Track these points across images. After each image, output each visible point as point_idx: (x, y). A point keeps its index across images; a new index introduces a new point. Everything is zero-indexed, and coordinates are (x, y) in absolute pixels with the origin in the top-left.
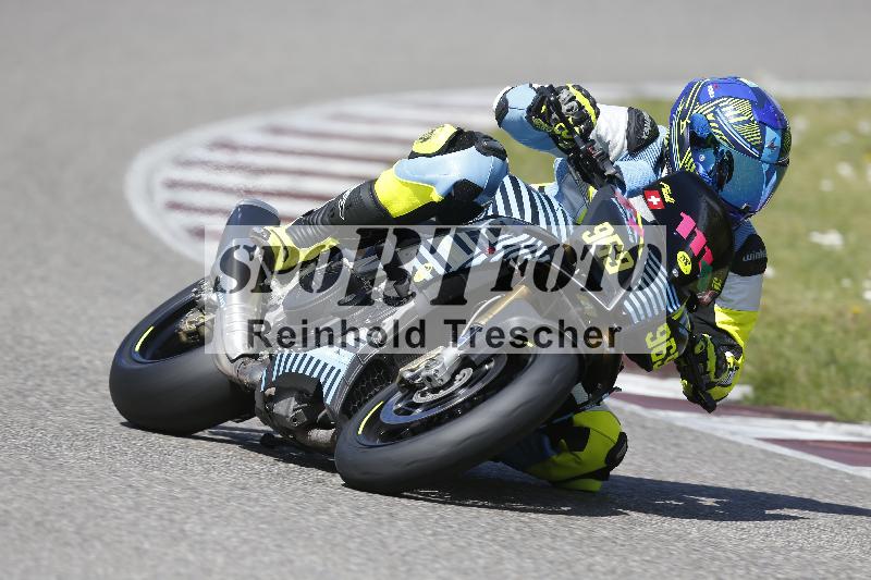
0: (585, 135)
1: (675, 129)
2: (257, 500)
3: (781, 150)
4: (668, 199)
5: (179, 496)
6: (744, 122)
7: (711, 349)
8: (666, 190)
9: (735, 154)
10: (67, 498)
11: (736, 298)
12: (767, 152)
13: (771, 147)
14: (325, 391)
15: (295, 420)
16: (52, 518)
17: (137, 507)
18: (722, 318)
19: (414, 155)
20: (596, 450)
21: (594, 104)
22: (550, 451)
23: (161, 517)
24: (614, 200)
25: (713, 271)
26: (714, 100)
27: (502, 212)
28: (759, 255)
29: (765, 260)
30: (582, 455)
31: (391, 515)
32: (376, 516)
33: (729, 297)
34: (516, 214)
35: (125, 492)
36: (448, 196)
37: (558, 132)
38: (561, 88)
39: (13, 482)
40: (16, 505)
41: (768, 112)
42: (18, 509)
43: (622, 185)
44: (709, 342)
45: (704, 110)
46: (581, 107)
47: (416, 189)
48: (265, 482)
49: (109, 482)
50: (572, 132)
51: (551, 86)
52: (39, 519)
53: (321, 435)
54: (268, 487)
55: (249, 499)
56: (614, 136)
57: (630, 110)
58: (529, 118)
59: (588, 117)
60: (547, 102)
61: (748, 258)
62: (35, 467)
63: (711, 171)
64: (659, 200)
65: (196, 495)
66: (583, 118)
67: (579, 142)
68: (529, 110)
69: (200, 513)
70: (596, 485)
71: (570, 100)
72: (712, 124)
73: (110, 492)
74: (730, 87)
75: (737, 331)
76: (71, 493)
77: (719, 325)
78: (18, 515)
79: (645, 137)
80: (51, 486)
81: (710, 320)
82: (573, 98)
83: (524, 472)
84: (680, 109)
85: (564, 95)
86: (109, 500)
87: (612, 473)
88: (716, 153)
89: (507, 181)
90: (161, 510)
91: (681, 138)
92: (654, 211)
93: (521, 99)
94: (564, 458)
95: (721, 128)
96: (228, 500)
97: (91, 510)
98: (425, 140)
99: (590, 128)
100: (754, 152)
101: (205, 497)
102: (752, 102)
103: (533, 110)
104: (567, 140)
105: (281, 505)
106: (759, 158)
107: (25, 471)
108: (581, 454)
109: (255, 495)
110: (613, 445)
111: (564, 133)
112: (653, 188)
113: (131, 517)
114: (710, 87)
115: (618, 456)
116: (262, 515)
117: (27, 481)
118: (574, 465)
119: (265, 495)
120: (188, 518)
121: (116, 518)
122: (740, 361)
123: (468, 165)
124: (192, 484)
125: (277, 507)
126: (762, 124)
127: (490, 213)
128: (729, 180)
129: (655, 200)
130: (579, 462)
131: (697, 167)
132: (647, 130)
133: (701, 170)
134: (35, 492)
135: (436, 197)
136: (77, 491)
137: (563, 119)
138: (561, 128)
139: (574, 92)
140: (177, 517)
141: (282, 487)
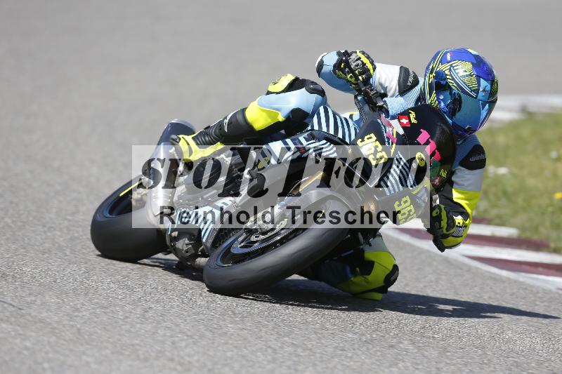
0: (367, 82)
1: (427, 79)
2: (351, 358)
3: (491, 93)
4: (414, 121)
5: (301, 354)
6: (467, 76)
7: (444, 214)
8: (413, 115)
9: (462, 95)
10: (229, 354)
11: (466, 183)
12: (481, 94)
13: (484, 91)
14: (203, 234)
15: (187, 252)
16: (219, 366)
17: (274, 361)
18: (457, 196)
19: (269, 93)
20: (378, 275)
21: (372, 63)
22: (350, 275)
23: (289, 368)
24: (379, 121)
25: (441, 165)
26: (450, 62)
27: (316, 127)
28: (481, 157)
29: (484, 161)
30: (370, 278)
31: (438, 369)
32: (429, 370)
33: (461, 182)
34: (325, 129)
35: (266, 351)
36: (288, 118)
37: (350, 80)
38: (352, 53)
39: (194, 343)
40: (196, 358)
41: (483, 69)
42: (198, 361)
43: (387, 112)
44: (443, 209)
45: (444, 68)
46: (364, 64)
47: (269, 113)
48: (356, 346)
49: (256, 344)
50: (357, 79)
51: (346, 51)
52: (210, 367)
53: (201, 261)
54: (358, 349)
55: (346, 357)
56: (390, 83)
57: (401, 67)
58: (334, 71)
59: (369, 70)
60: (344, 61)
61: (473, 159)
62: (209, 335)
63: (448, 105)
64: (407, 121)
65: (312, 354)
66: (365, 71)
67: (361, 85)
68: (335, 66)
69: (314, 365)
70: (379, 296)
71: (357, 60)
72: (448, 77)
73: (257, 351)
74: (461, 55)
75: (467, 204)
76: (232, 351)
77: (455, 200)
78: (196, 364)
79: (409, 84)
80: (218, 346)
81: (449, 196)
82: (359, 59)
83: (336, 288)
84: (431, 67)
85: (353, 57)
86: (257, 356)
87: (389, 289)
88: (451, 94)
89: (322, 109)
90: (289, 363)
91: (430, 85)
92: (404, 128)
93: (331, 60)
94: (358, 280)
95: (453, 79)
96: (332, 357)
97: (244, 362)
98: (275, 83)
99: (370, 76)
100: (474, 94)
101: (318, 355)
102: (472, 64)
103: (337, 66)
104: (354, 84)
105: (367, 361)
106: (476, 98)
107: (202, 336)
108: (367, 277)
109: (350, 355)
110: (388, 272)
111: (353, 80)
112: (405, 114)
113: (269, 367)
114: (449, 54)
115: (393, 278)
116: (355, 367)
117: (204, 343)
118: (363, 283)
119: (358, 355)
120: (307, 368)
121: (260, 367)
122: (467, 222)
123: (300, 99)
124: (310, 346)
125: (365, 363)
126: (478, 77)
127: (309, 128)
128: (459, 110)
129: (405, 121)
130: (368, 282)
131: (439, 103)
132: (411, 79)
133: (442, 104)
134: (208, 350)
135: (281, 118)
136: (235, 351)
137: (352, 71)
138: (351, 77)
139: (360, 55)
140: (300, 368)
141: (368, 349)
